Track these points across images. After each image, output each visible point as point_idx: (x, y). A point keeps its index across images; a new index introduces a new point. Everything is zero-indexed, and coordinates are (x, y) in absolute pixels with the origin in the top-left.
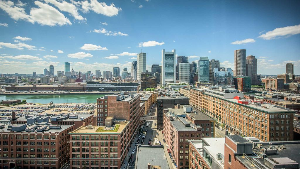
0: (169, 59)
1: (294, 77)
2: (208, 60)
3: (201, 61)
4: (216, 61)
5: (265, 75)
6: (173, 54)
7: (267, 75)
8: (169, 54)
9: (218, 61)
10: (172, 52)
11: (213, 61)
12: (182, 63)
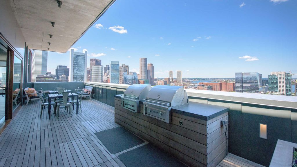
0: (79, 61)
1: (173, 79)
2: (118, 65)
3: (112, 65)
4: (126, 66)
5: (160, 78)
6: (84, 56)
7: (161, 78)
8: (80, 55)
9: (128, 66)
10: (83, 53)
11: (124, 66)
12: (94, 65)
